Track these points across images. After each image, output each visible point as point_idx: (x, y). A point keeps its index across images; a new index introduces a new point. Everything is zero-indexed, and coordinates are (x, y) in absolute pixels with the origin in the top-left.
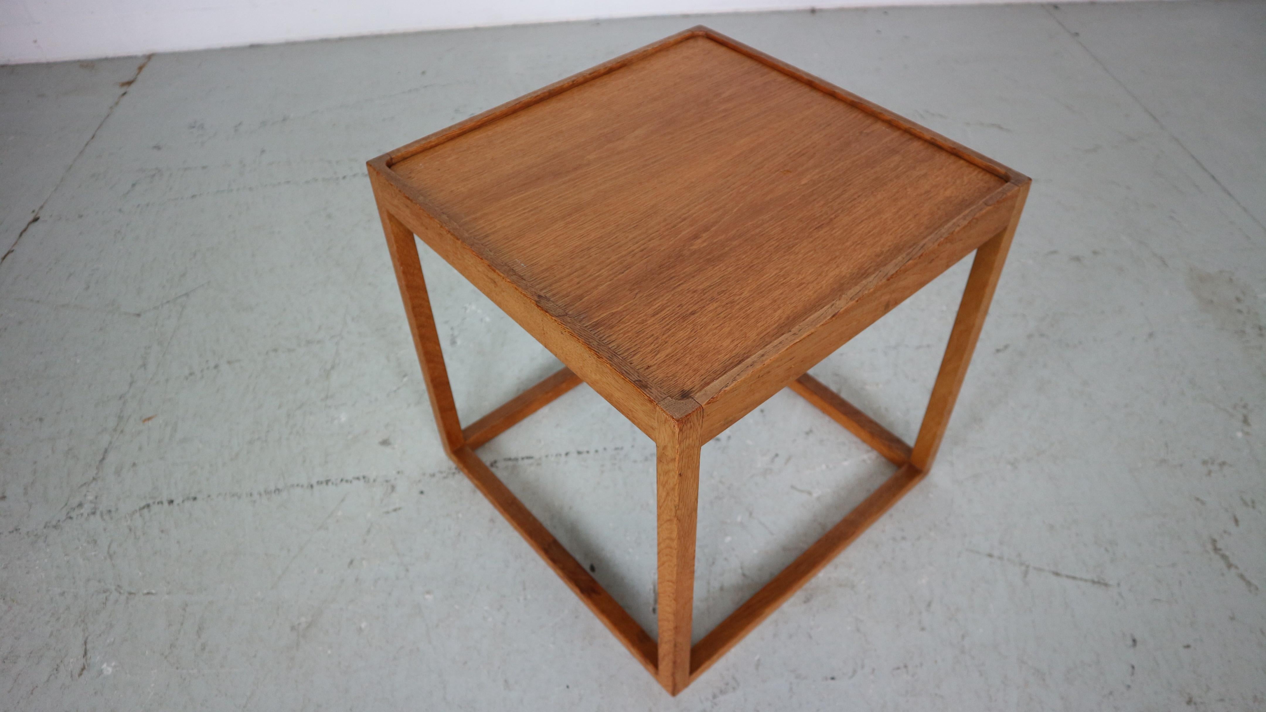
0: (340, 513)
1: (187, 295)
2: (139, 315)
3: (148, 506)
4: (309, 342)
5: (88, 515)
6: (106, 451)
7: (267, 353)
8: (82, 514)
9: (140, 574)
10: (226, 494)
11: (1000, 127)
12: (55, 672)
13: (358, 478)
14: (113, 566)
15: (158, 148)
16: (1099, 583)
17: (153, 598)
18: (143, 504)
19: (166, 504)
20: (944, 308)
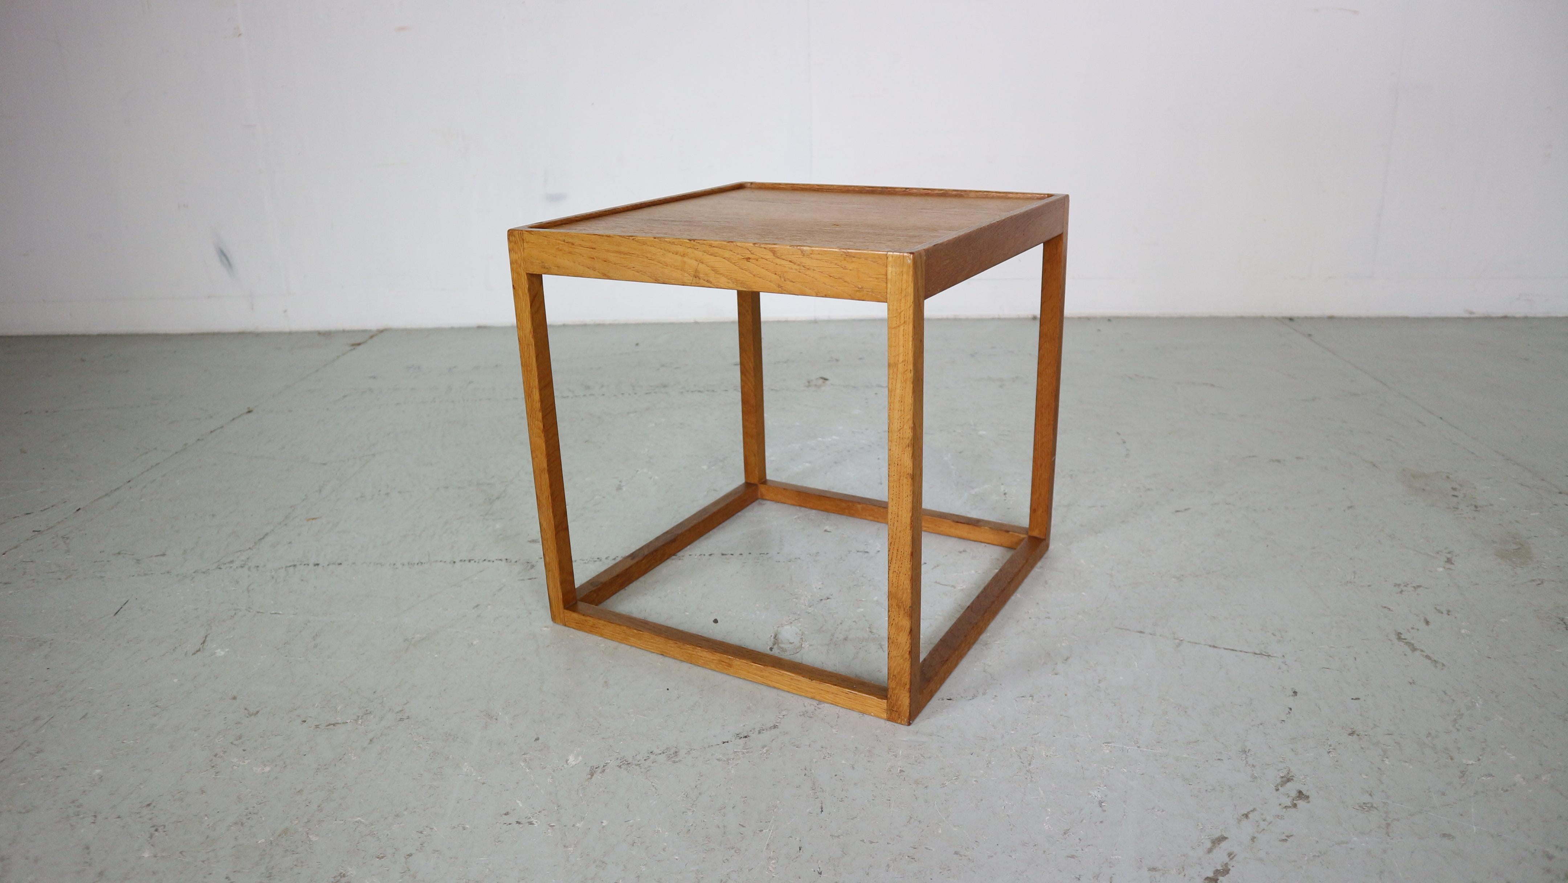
0: (476, 578)
1: (374, 455)
2: (325, 464)
3: (295, 566)
4: (478, 484)
5: (237, 567)
6: (267, 534)
7: (438, 489)
8: (231, 567)
9: (272, 602)
10: (370, 563)
11: (1212, 385)
12: (172, 651)
13: (501, 560)
14: (249, 596)
15: (374, 378)
16: (1261, 654)
17: (279, 616)
18: (292, 564)
19: (311, 565)
20: (1125, 485)
